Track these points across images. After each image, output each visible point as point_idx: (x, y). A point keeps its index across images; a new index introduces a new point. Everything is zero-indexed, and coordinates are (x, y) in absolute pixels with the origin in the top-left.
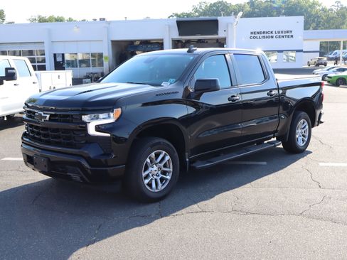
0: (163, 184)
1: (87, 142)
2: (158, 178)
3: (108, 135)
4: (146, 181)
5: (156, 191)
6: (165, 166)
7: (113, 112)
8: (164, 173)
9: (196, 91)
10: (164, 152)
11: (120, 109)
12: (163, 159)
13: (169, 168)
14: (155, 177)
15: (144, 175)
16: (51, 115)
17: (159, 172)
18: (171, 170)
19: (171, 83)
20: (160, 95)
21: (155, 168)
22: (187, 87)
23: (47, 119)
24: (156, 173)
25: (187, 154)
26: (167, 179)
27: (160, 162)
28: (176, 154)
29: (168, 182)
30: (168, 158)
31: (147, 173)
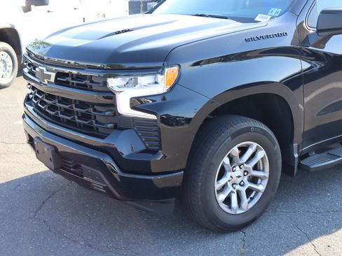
0: (252, 199)
1: (116, 127)
2: (243, 190)
3: (153, 117)
4: (222, 197)
5: (239, 212)
6: (256, 168)
7: (162, 74)
8: (254, 180)
9: (319, 31)
10: (255, 145)
11: (176, 68)
12: (253, 156)
13: (263, 170)
14: (238, 187)
15: (218, 186)
16: (59, 74)
17: (245, 179)
18: (267, 174)
19: (273, 17)
20: (252, 39)
21: (238, 172)
22: (302, 23)
23: (53, 79)
24: (239, 180)
25: (295, 145)
26: (258, 191)
27: (247, 162)
28: (277, 147)
29: (260, 195)
30: (262, 154)
31: (223, 182)
